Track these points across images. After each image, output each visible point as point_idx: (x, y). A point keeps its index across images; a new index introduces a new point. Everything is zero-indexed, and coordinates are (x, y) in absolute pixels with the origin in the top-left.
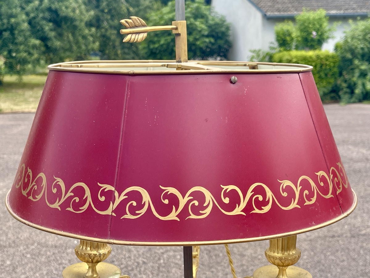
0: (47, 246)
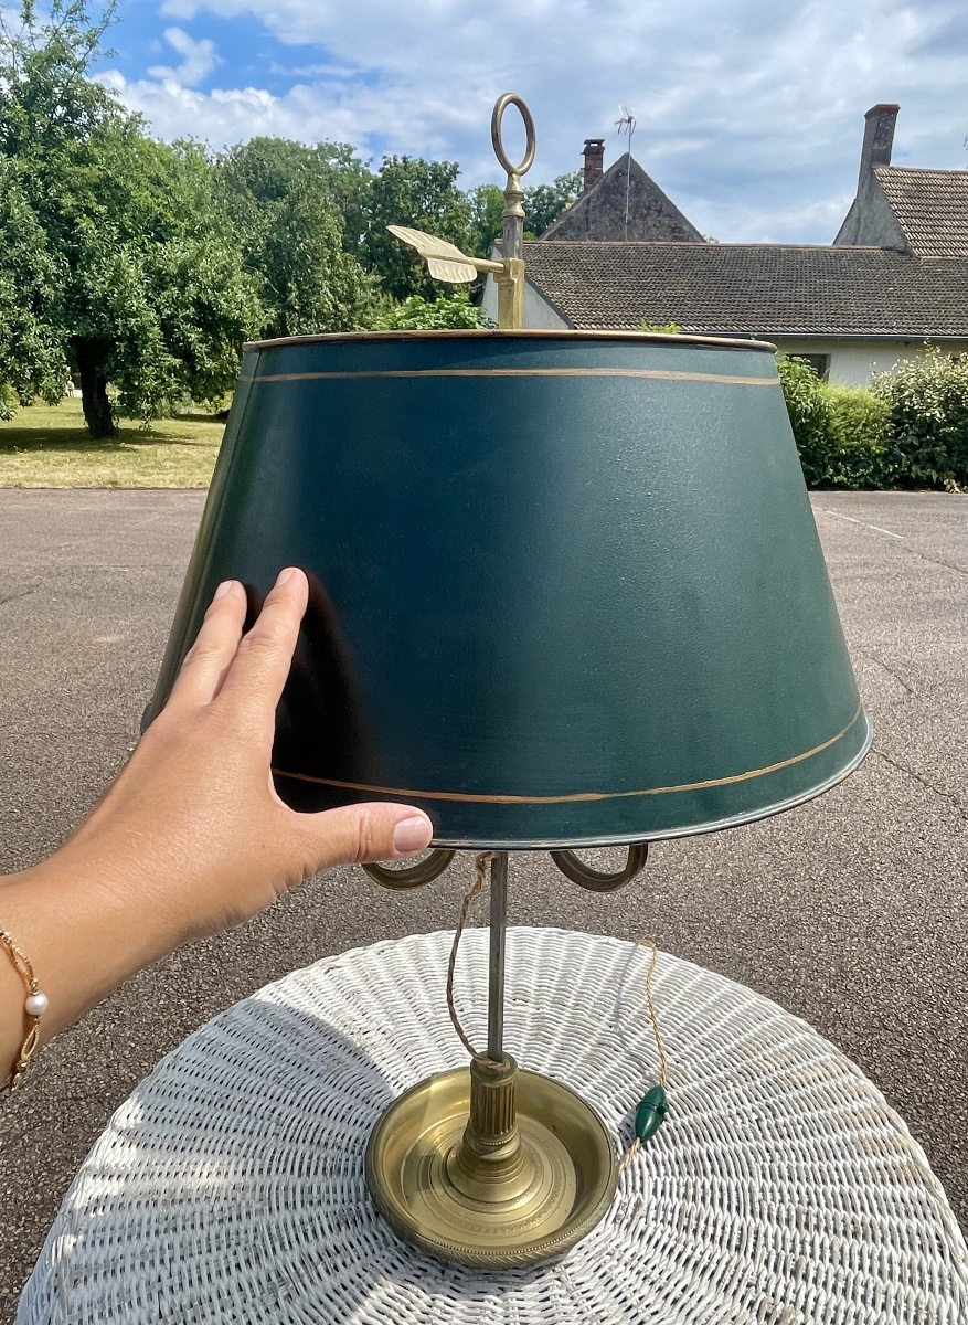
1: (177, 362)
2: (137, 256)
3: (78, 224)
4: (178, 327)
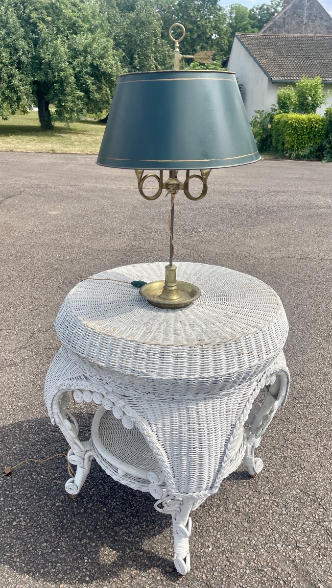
0: (93, 250)
1: (82, 94)
2: (64, 41)
3: (38, 26)
4: (83, 77)
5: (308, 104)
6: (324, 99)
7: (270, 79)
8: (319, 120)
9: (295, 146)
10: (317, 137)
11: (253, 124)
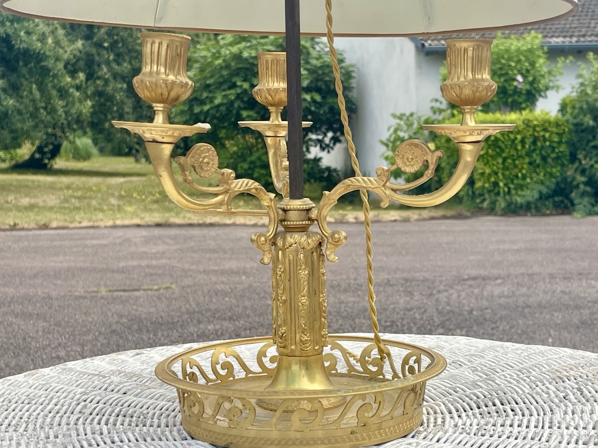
5: (516, 91)
6: (552, 78)
7: (420, 45)
8: (550, 123)
9: (501, 184)
10: (550, 160)
11: (391, 145)
